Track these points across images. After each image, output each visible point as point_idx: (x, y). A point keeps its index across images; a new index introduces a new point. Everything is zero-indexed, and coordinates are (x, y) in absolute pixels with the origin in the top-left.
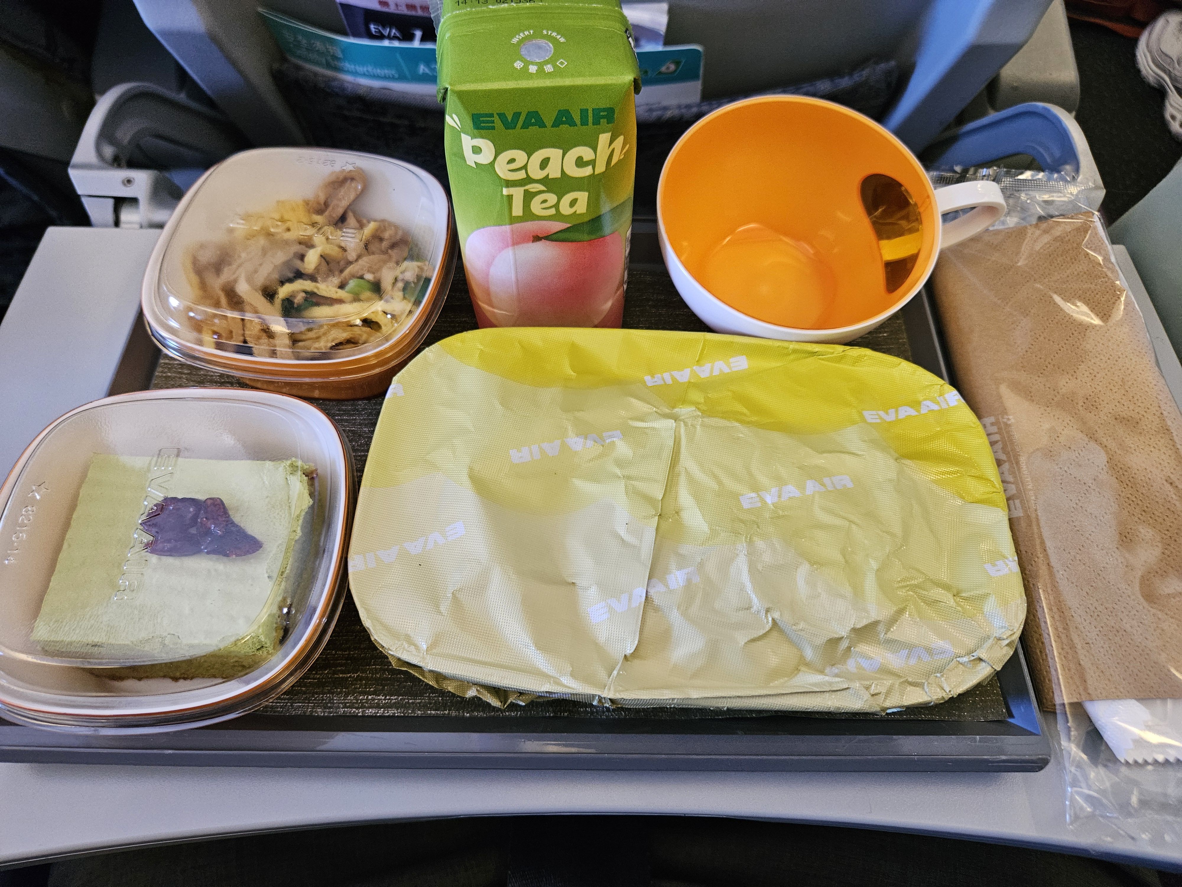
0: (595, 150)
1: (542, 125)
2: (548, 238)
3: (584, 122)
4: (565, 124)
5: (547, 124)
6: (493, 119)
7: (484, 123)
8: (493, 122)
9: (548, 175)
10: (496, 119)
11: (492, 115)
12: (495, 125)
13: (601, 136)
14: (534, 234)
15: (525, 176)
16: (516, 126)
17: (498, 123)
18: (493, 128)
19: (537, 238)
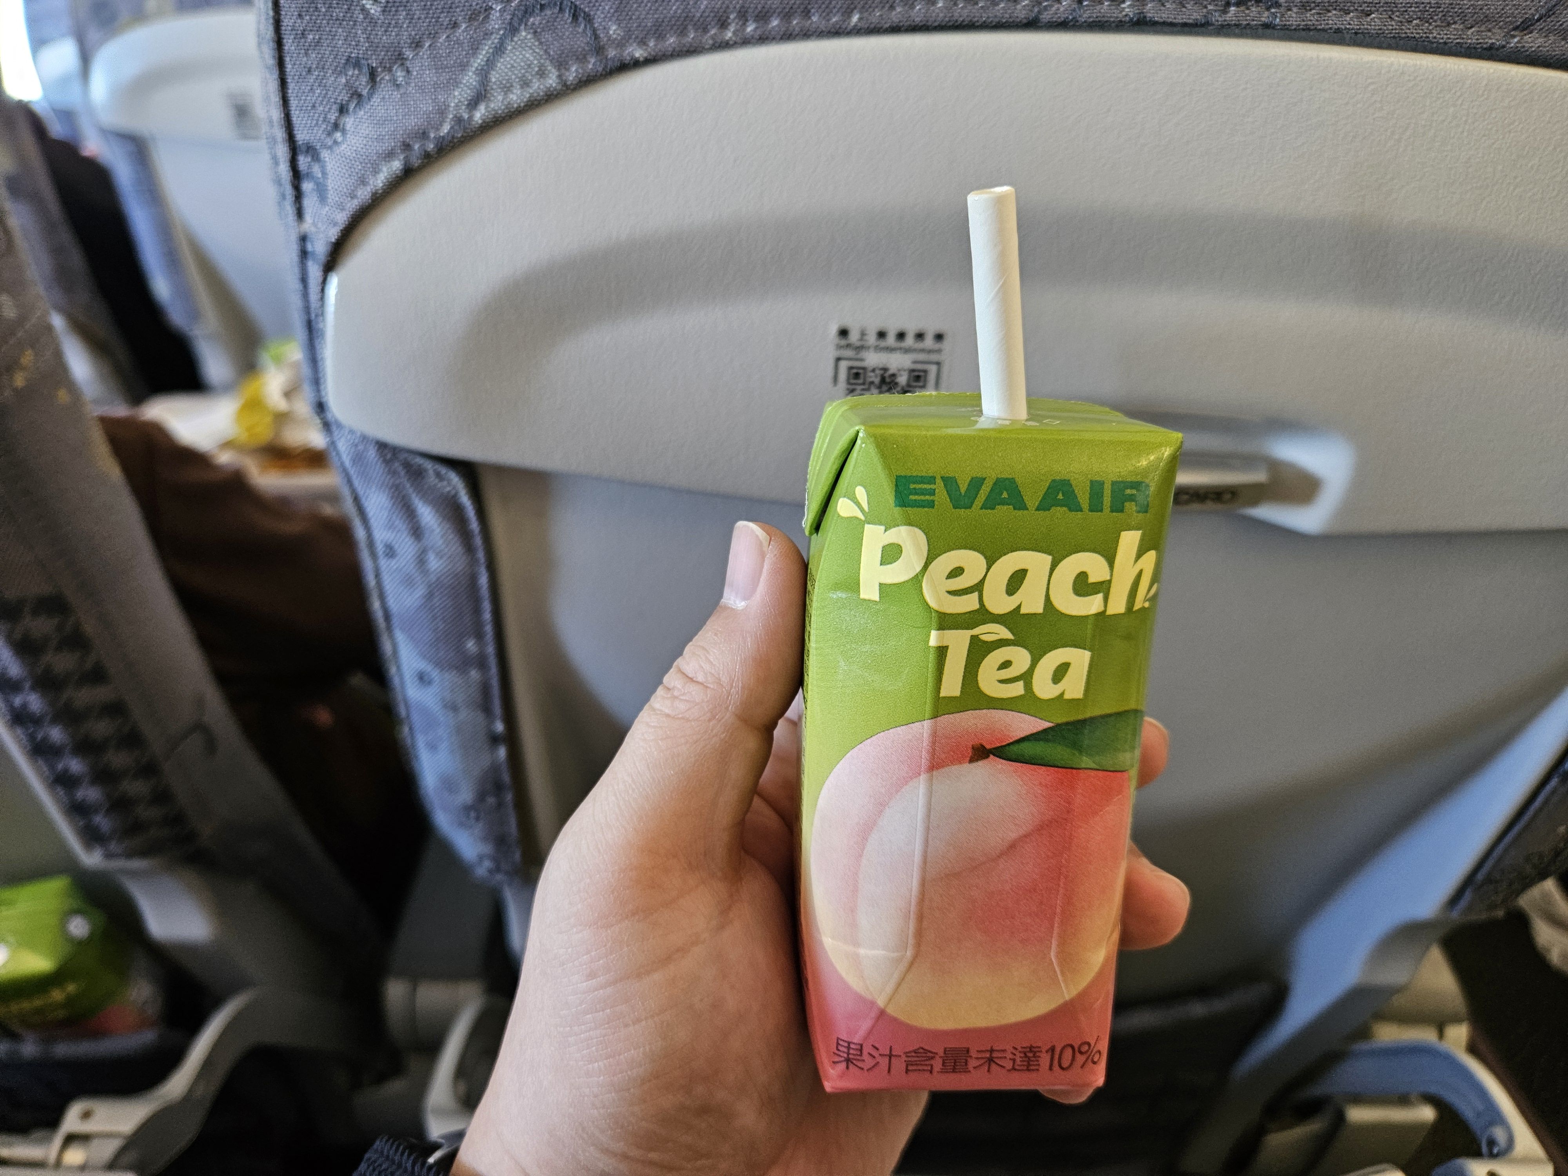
0: (1111, 563)
1: (1021, 505)
2: (1002, 752)
3: (1096, 506)
4: (1062, 506)
5: (1029, 504)
6: (932, 486)
7: (916, 494)
8: (932, 493)
9: (1019, 606)
10: (939, 486)
11: (932, 480)
12: (936, 498)
13: (1123, 534)
14: (976, 742)
15: (977, 606)
16: (972, 503)
17: (941, 495)
18: (931, 504)
19: (980, 753)
